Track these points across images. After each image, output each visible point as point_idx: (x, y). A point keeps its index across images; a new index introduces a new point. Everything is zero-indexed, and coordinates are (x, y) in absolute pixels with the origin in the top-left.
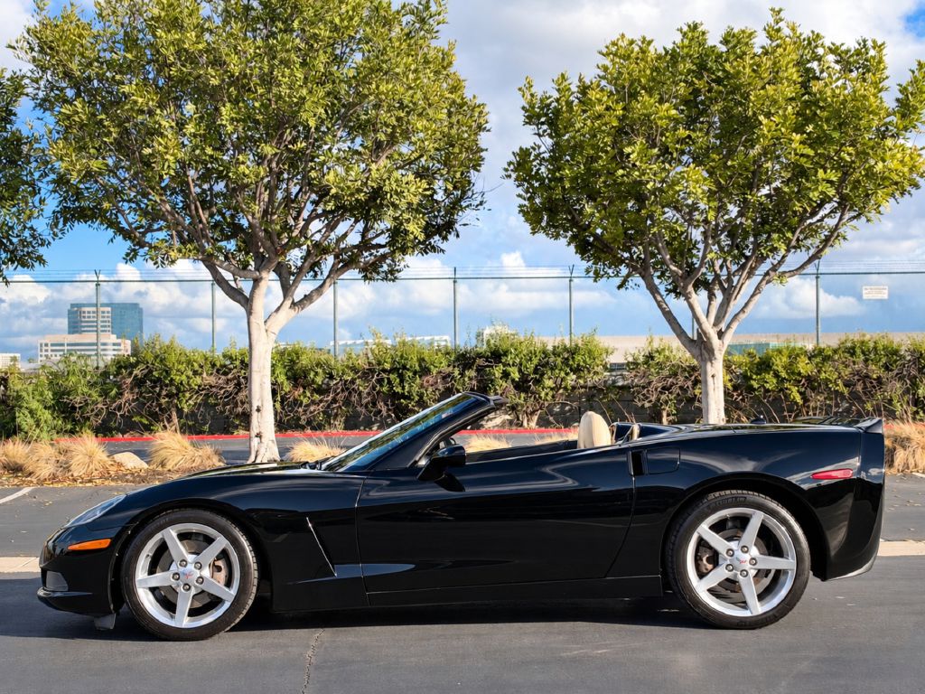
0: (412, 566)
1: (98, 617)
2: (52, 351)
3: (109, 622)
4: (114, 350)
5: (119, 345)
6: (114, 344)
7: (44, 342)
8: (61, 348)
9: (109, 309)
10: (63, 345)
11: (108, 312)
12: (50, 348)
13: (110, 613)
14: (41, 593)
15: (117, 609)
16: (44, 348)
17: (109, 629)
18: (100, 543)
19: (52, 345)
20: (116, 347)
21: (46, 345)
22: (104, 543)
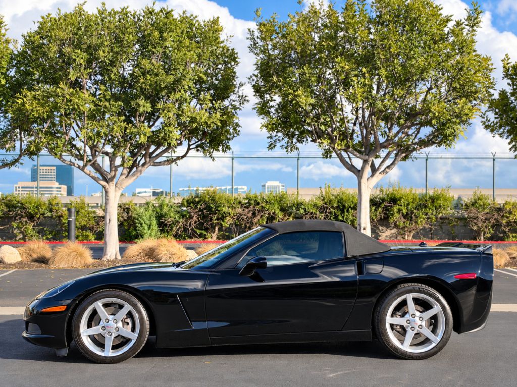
0: (229, 323)
1: (58, 349)
2: (22, 191)
3: (64, 352)
4: (57, 191)
5: (60, 188)
6: (57, 188)
7: (17, 186)
8: (32, 189)
9: (55, 168)
10: (33, 188)
11: (54, 170)
12: (21, 189)
13: (65, 347)
14: (25, 334)
15: (69, 345)
16: (18, 189)
17: (64, 356)
18: (60, 308)
19: (22, 188)
20: (59, 190)
21: (19, 187)
22: (63, 308)
